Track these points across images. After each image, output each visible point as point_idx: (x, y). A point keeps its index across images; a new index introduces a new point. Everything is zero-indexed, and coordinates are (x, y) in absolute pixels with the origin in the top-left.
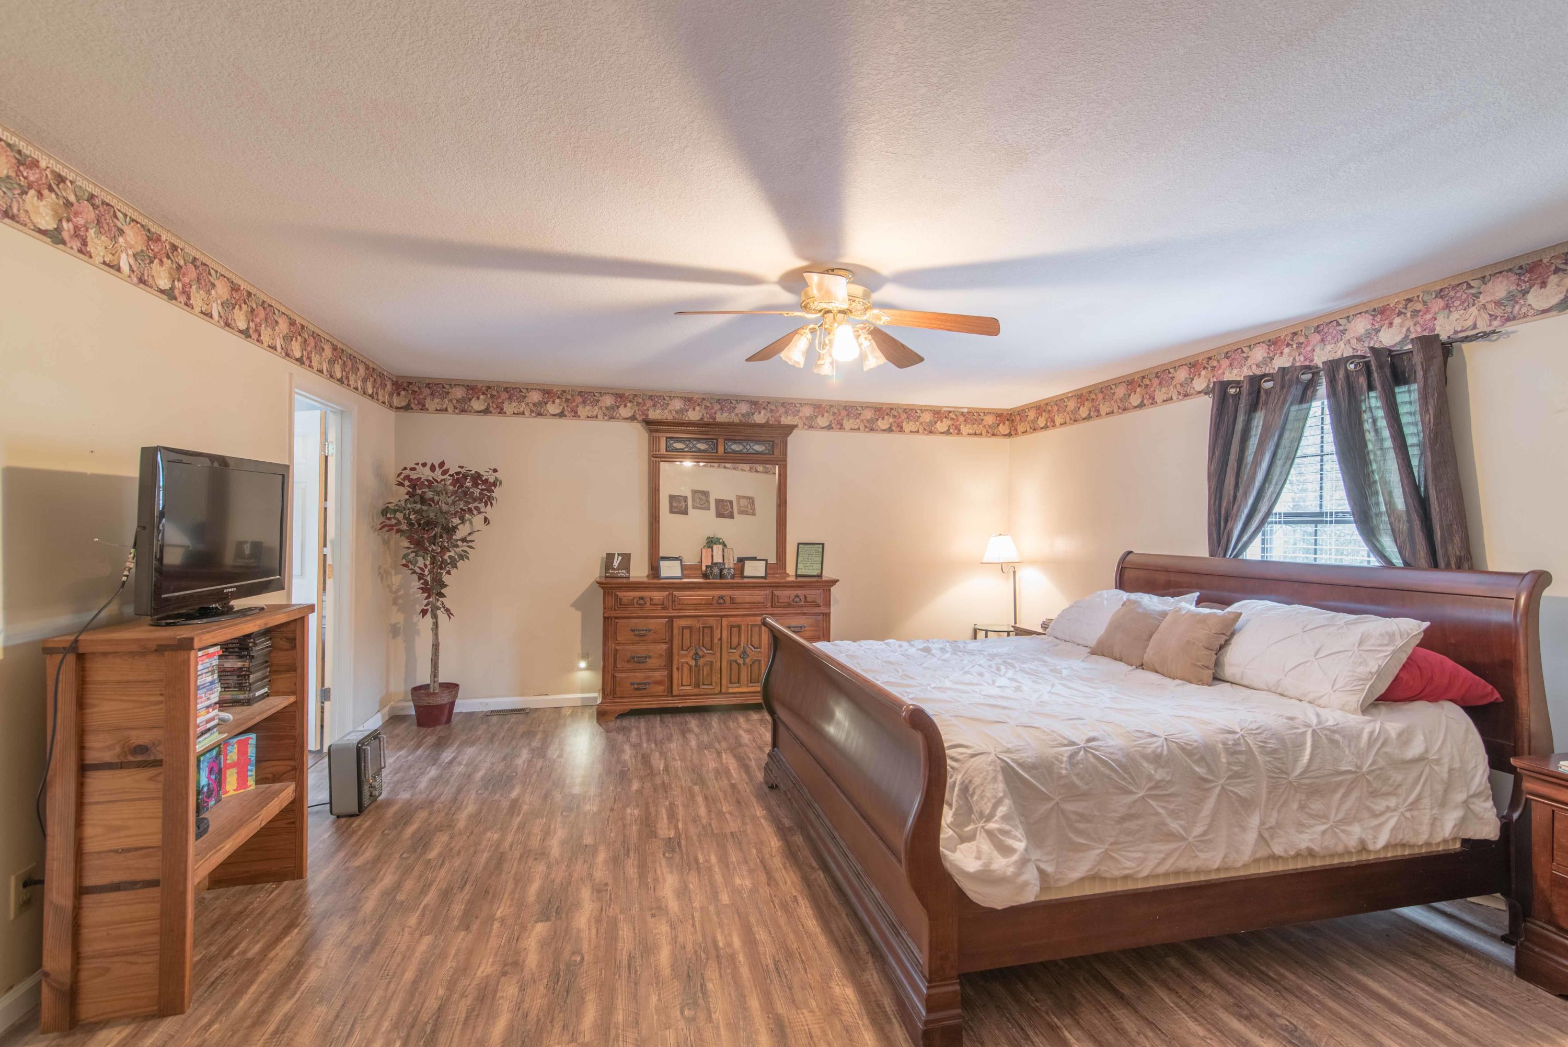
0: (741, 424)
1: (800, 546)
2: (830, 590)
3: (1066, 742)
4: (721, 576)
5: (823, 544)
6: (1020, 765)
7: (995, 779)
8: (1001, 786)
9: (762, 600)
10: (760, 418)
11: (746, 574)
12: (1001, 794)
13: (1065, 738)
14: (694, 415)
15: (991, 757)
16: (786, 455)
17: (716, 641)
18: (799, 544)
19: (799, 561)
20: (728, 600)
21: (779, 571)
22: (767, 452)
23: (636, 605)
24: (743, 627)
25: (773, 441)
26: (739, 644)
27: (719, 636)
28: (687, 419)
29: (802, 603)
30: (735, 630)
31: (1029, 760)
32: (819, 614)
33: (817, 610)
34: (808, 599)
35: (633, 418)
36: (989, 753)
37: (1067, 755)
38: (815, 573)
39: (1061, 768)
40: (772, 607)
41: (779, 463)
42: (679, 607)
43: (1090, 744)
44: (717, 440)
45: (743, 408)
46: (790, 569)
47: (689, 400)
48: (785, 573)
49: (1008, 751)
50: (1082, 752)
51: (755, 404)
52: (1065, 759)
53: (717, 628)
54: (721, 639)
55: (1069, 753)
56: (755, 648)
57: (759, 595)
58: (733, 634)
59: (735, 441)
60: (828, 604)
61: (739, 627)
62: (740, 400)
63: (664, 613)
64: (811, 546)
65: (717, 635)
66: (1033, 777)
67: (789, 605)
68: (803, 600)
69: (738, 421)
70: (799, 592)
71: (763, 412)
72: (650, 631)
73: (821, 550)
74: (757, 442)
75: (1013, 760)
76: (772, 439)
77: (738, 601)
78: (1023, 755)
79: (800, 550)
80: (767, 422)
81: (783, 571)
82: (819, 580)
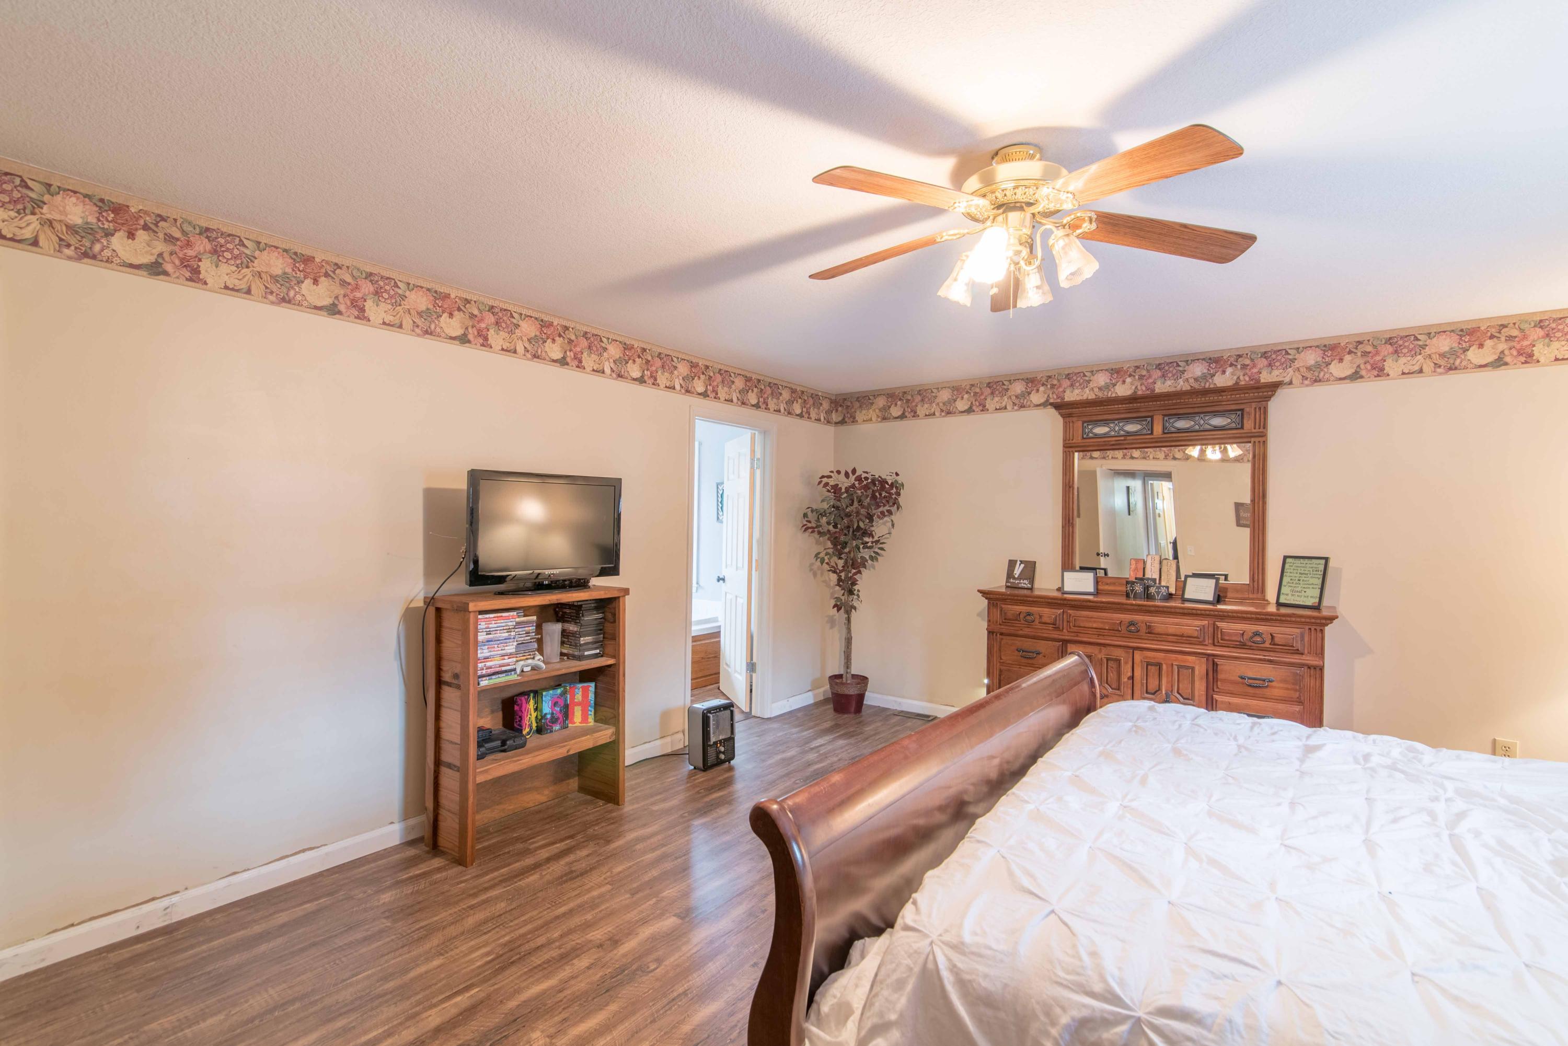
0: (1193, 393)
1: (1288, 560)
2: (1322, 631)
3: (1098, 987)
4: (1149, 597)
5: (1326, 559)
6: (963, 984)
7: (899, 985)
8: (902, 1001)
9: (1196, 634)
10: (1223, 380)
11: (1187, 596)
12: (893, 1017)
13: (1103, 979)
14: (1123, 390)
15: (923, 945)
16: (1265, 427)
17: (1124, 679)
18: (1285, 558)
19: (1284, 583)
20: (1143, 629)
21: (1251, 596)
22: (1233, 425)
23: (1023, 622)
24: (1164, 667)
25: (1242, 410)
26: (1159, 689)
27: (1130, 674)
28: (1114, 395)
29: (1267, 645)
30: (1153, 669)
31: (985, 984)
32: (1302, 665)
33: (1295, 659)
34: (1277, 640)
35: (1044, 405)
36: (926, 936)
37: (1076, 1014)
38: (1310, 602)
39: (1047, 1034)
40: (1214, 645)
41: (1253, 440)
42: (1075, 629)
43: (1161, 1021)
44: (1152, 417)
45: (1198, 370)
46: (1271, 595)
47: (1117, 372)
48: (1264, 600)
49: (958, 947)
50: (1123, 1028)
51: (1216, 361)
52: (1065, 1020)
53: (1126, 663)
54: (1132, 678)
55: (1085, 1013)
56: (1184, 699)
57: (1191, 626)
58: (1150, 674)
59: (1179, 416)
60: (1321, 653)
61: (1159, 665)
62: (1190, 359)
63: (1055, 635)
64: (1306, 561)
65: (1126, 671)
66: (974, 1016)
67: (1242, 646)
68: (1268, 641)
69: (1189, 388)
70: (1261, 628)
71: (1229, 370)
72: (1038, 654)
73: (1322, 567)
74: (1216, 413)
75: (954, 969)
76: (1241, 407)
77: (1157, 630)
78: (982, 969)
79: (1287, 566)
80: (1237, 383)
81: (1259, 596)
82: (1315, 614)
